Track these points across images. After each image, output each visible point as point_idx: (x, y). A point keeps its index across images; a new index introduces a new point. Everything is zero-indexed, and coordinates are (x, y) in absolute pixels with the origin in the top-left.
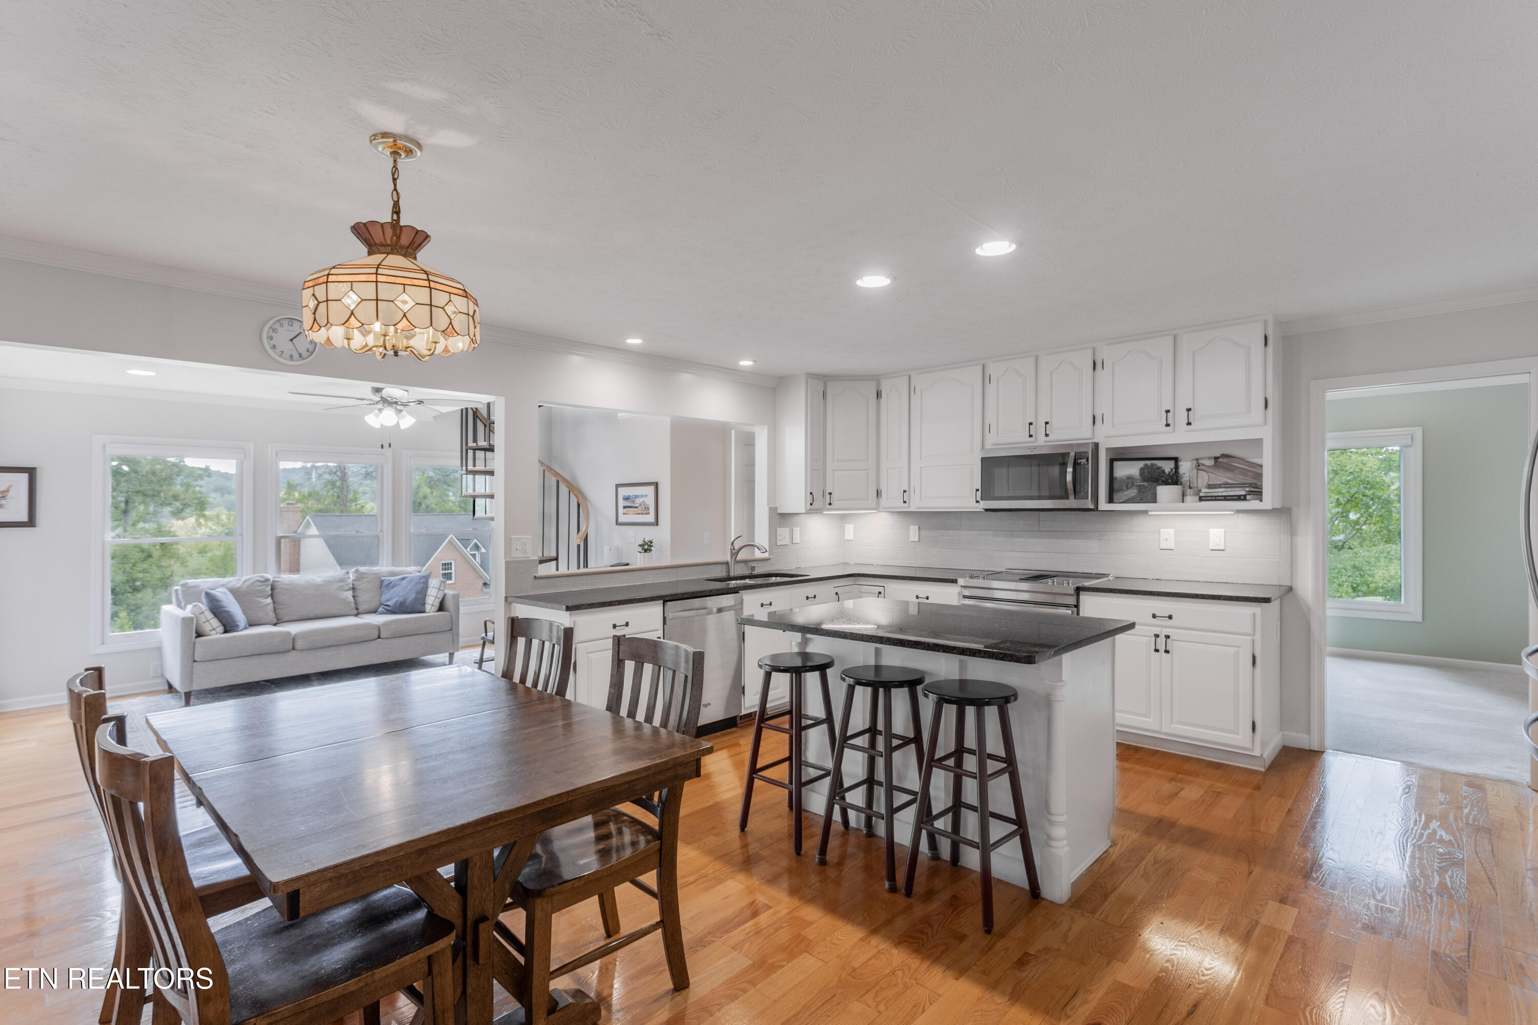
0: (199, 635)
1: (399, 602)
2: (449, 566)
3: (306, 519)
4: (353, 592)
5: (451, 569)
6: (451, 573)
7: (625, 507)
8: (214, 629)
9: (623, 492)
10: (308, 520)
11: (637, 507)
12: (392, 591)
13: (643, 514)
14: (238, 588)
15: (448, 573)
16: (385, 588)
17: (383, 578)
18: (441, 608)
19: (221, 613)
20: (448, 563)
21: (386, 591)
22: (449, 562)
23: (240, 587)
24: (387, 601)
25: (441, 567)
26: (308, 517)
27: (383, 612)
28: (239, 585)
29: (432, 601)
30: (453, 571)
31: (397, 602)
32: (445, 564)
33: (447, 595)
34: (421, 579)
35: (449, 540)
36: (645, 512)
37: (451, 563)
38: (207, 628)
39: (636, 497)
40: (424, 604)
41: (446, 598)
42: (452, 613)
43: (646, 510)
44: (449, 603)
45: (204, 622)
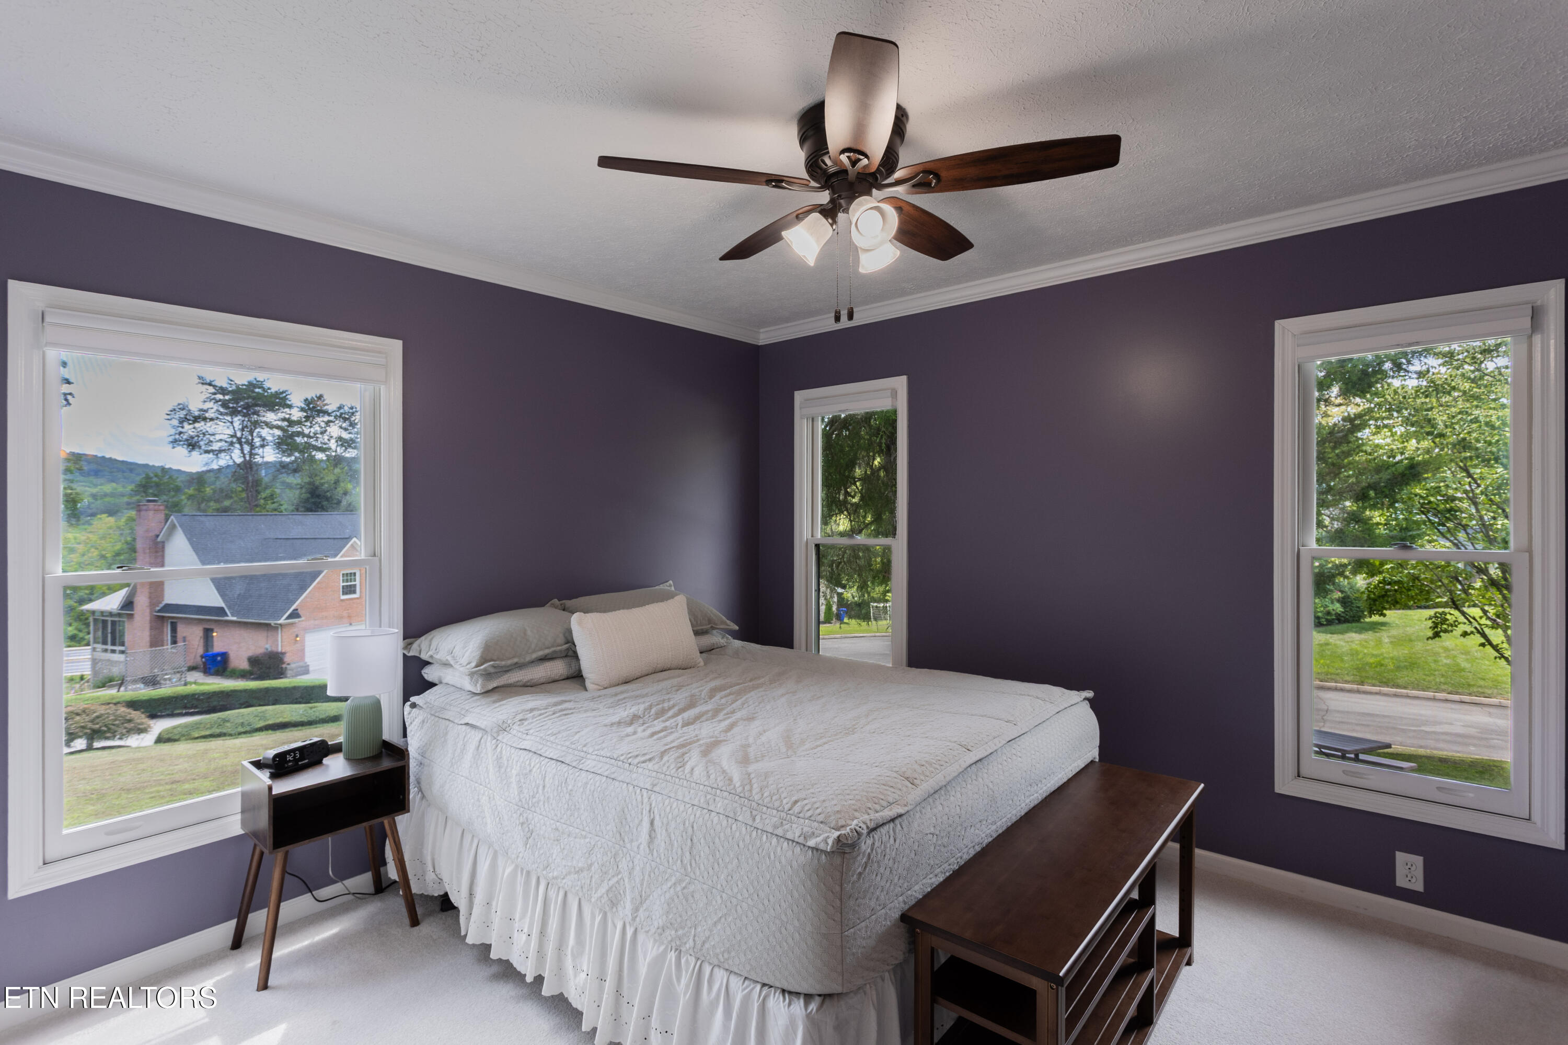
2: (353, 577)
3: (170, 521)
5: (355, 581)
6: (355, 586)
10: (172, 520)
15: (350, 586)
20: (351, 573)
22: (352, 571)
25: (341, 578)
26: (172, 517)
30: (357, 583)
32: (347, 574)
35: (352, 545)
37: (355, 574)
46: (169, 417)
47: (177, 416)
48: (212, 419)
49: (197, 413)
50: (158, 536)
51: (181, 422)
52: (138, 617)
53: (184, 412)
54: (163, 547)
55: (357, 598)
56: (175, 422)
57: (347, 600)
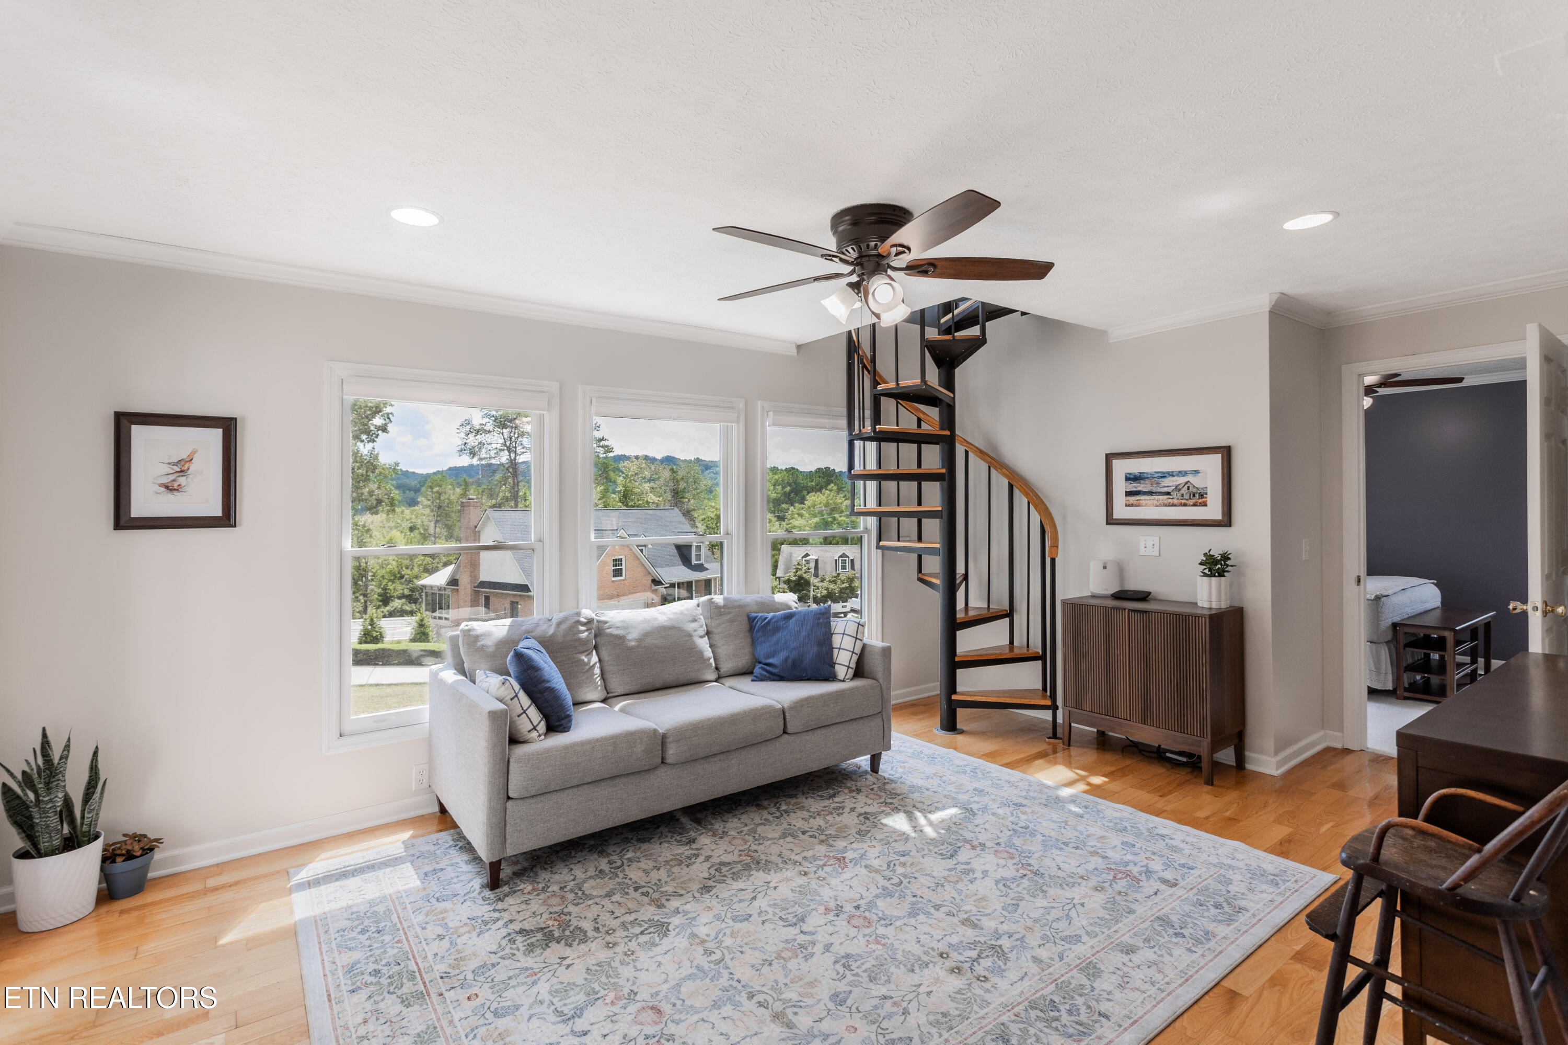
0: (514, 740)
1: (790, 661)
2: (619, 562)
3: (485, 515)
4: (709, 638)
6: (621, 569)
7: (1128, 494)
8: (535, 728)
9: (1121, 467)
10: (488, 514)
11: (1168, 494)
12: (774, 639)
13: (1185, 505)
14: (550, 636)
15: (618, 569)
16: (760, 634)
17: (754, 615)
18: (859, 671)
19: (541, 692)
21: (762, 639)
22: (620, 558)
23: (553, 635)
24: (768, 657)
25: (612, 563)
27: (764, 676)
28: (551, 631)
29: (844, 659)
31: (786, 659)
32: (616, 560)
33: (867, 649)
34: (819, 619)
36: (1191, 502)
38: (524, 725)
39: (1164, 475)
40: (832, 664)
41: (866, 654)
42: (881, 681)
43: (1199, 497)
44: (874, 663)
45: (519, 716)
46: (458, 431)
47: (464, 430)
48: (489, 432)
49: (478, 427)
50: (476, 527)
51: (467, 435)
52: (462, 592)
53: (469, 427)
54: (479, 536)
55: (623, 580)
56: (463, 435)
57: (616, 581)
